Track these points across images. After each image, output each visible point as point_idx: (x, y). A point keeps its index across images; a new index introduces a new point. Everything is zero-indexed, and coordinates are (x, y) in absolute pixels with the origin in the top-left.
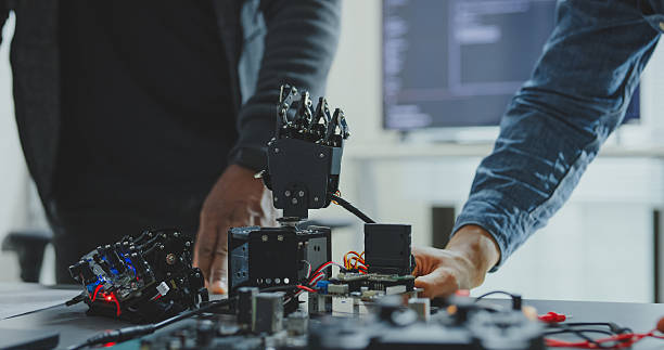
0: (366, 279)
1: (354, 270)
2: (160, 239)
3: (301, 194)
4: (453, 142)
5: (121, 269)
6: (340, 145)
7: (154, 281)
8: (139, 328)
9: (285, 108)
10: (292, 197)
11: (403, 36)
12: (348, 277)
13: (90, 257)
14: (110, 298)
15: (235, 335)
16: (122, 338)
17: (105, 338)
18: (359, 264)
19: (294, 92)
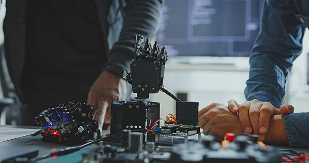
0: (178, 127)
1: (171, 122)
2: (78, 106)
3: (146, 86)
4: (187, 63)
5: (59, 119)
6: (164, 64)
7: (76, 125)
8: (73, 147)
9: (139, 45)
10: (142, 87)
11: (167, 13)
12: (170, 126)
13: (43, 113)
14: (55, 133)
15: (123, 152)
16: (66, 153)
17: (58, 152)
18: (173, 120)
19: (142, 38)
